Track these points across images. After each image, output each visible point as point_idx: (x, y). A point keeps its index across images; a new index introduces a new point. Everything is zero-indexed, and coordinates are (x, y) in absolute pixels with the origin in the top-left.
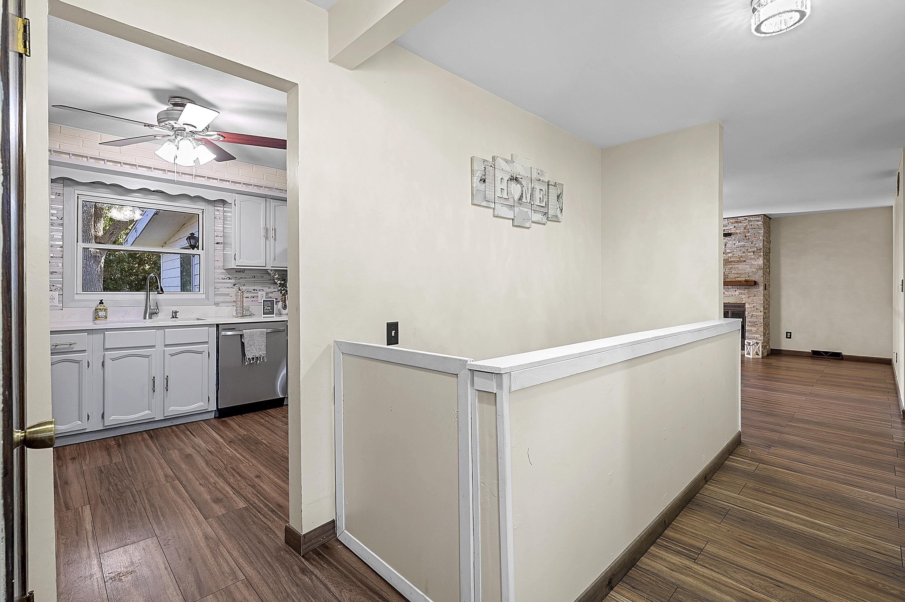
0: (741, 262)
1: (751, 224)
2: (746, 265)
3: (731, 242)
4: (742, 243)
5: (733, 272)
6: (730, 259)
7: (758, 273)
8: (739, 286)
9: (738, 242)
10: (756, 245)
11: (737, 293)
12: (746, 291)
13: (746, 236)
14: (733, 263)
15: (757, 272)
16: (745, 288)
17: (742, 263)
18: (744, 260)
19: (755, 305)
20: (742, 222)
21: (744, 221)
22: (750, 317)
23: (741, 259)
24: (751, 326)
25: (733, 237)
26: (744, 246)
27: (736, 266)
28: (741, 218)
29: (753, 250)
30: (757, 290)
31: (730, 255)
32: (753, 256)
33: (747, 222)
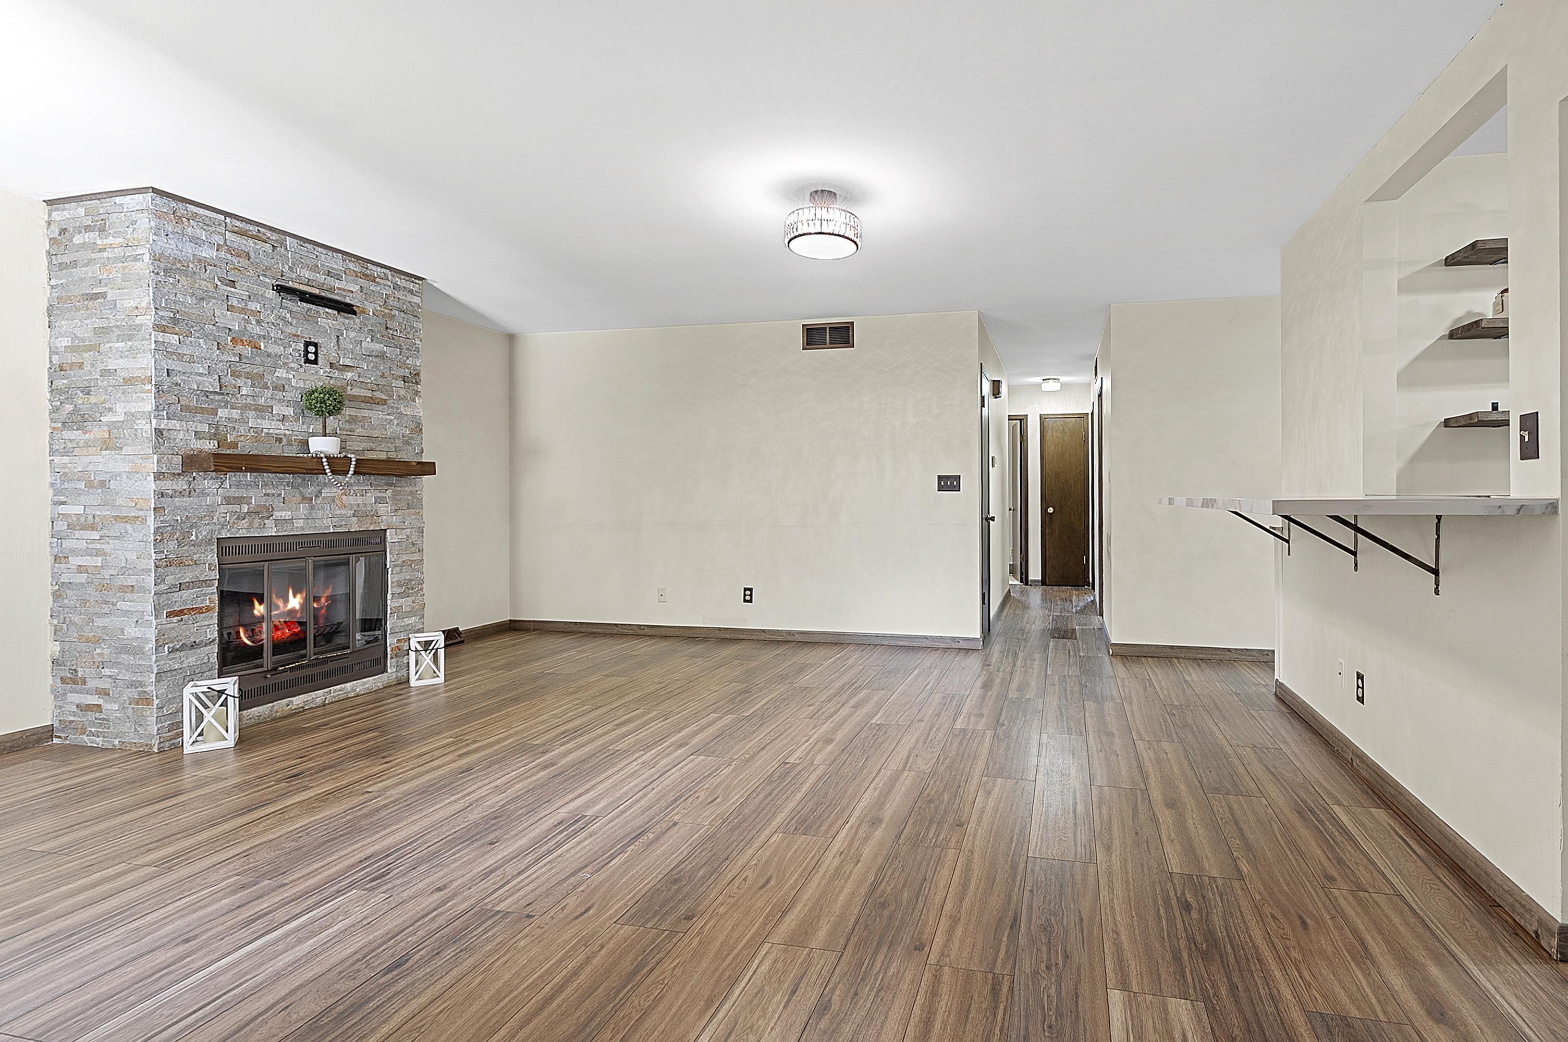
0: (378, 404)
1: (397, 294)
2: (389, 414)
3: (352, 334)
4: (378, 347)
5: (359, 431)
6: (349, 388)
7: (413, 442)
8: (373, 477)
9: (369, 339)
10: (408, 362)
11: (370, 498)
12: (389, 493)
13: (387, 328)
14: (357, 404)
15: (412, 438)
16: (387, 484)
17: (381, 408)
18: (384, 397)
19: (408, 534)
20: (377, 280)
21: (382, 281)
22: (398, 569)
23: (378, 394)
24: (401, 595)
25: (357, 321)
26: (382, 356)
27: (366, 413)
28: (374, 268)
29: (401, 372)
30: (410, 489)
31: (349, 375)
32: (402, 392)
33: (388, 286)
